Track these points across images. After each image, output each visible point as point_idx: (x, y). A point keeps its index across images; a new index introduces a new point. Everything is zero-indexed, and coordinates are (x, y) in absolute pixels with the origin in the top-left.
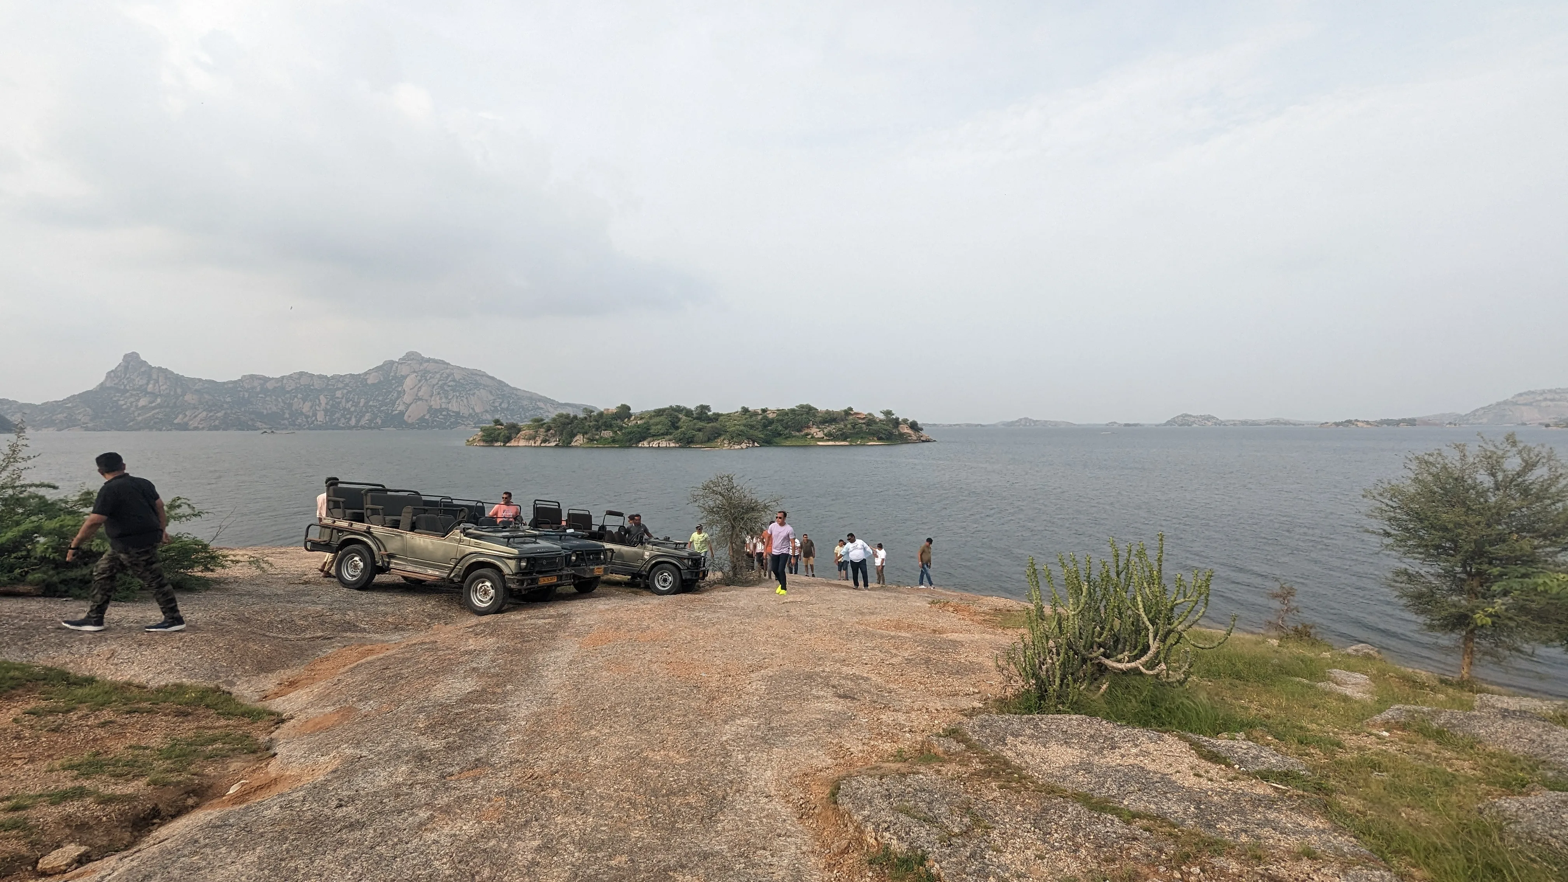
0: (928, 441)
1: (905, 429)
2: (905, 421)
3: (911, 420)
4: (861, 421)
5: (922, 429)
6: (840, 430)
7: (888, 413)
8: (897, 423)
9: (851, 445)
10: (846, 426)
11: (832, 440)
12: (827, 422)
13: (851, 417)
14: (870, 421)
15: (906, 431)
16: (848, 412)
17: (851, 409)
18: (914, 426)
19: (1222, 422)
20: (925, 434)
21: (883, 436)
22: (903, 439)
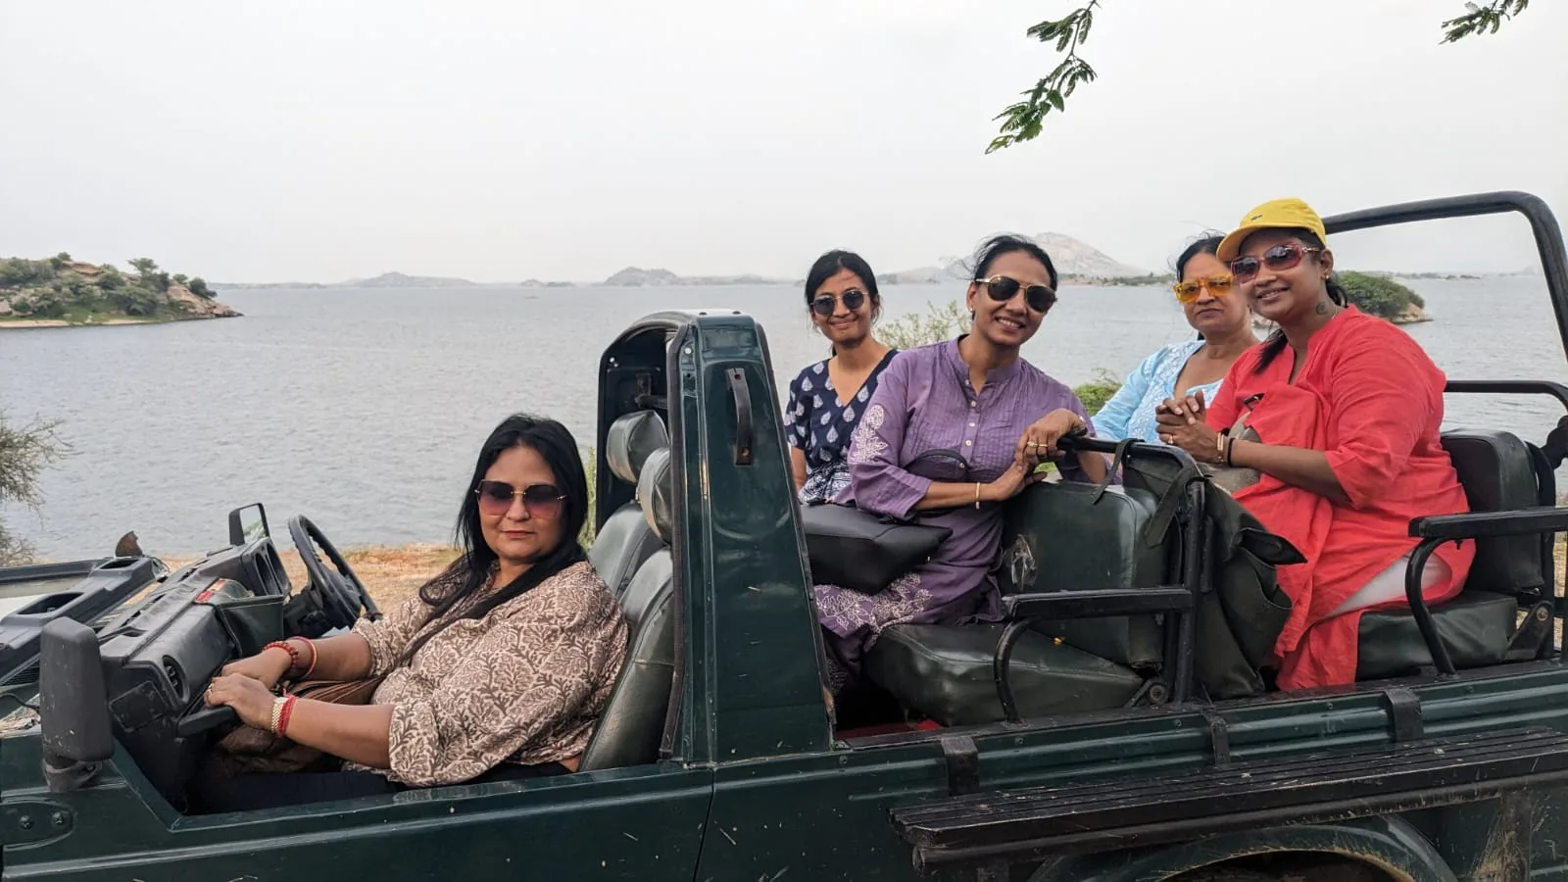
0: (229, 315)
1: (182, 295)
2: (180, 279)
3: (191, 278)
4: (89, 280)
5: (213, 294)
6: (45, 297)
7: (145, 264)
8: (163, 282)
9: (73, 326)
10: (58, 289)
11: (30, 317)
12: (16, 282)
13: (66, 273)
14: (109, 280)
15: (184, 297)
16: (60, 263)
17: (66, 257)
18: (198, 288)
19: (679, 279)
20: (221, 300)
21: (139, 308)
22: (181, 312)
